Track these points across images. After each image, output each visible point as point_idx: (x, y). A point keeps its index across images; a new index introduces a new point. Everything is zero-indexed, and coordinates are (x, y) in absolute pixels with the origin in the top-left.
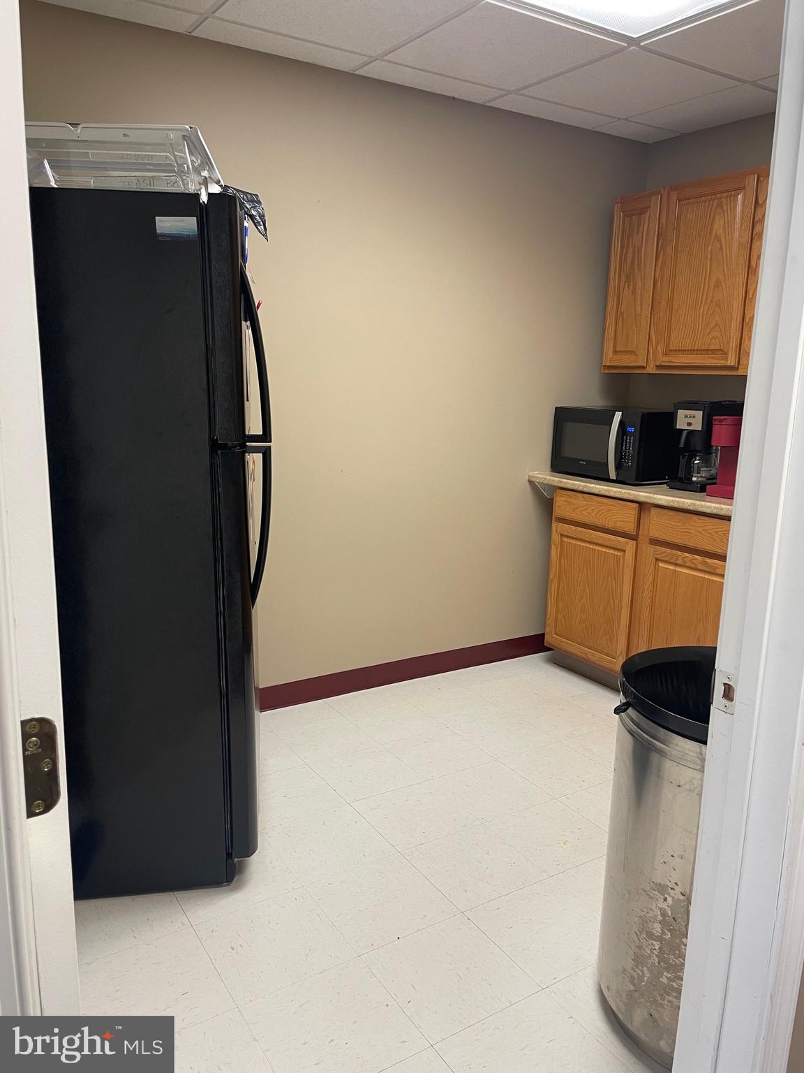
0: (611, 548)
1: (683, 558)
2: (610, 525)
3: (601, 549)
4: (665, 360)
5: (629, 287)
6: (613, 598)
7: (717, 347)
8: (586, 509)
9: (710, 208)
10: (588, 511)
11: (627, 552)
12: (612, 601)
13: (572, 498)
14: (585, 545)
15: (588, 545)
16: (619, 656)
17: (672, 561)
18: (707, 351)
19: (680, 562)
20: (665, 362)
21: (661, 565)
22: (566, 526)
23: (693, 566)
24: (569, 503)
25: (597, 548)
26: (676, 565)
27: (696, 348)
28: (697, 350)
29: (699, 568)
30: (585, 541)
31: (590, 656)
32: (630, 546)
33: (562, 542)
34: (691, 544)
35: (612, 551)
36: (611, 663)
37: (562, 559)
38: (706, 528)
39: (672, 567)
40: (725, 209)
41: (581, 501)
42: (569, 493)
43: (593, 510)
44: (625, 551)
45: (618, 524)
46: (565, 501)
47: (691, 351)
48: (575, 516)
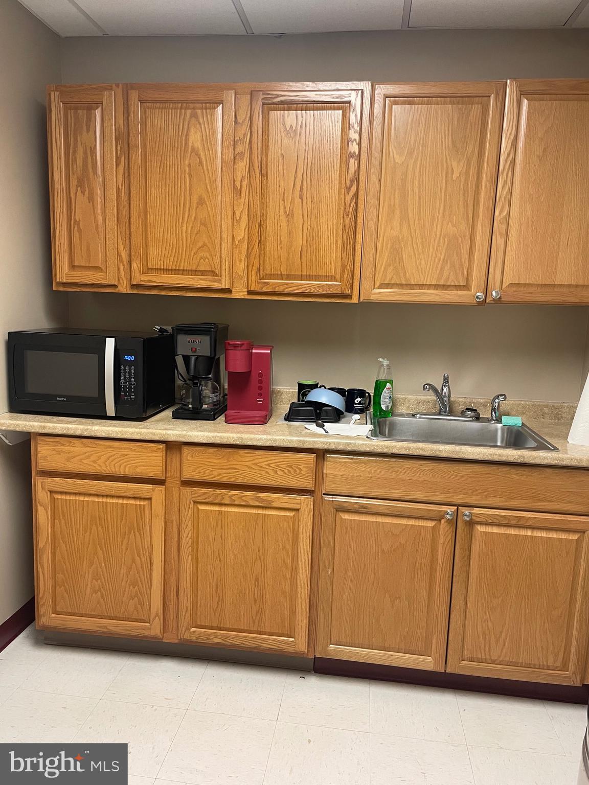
0: (129, 498)
1: (230, 497)
2: (128, 472)
3: (115, 501)
4: (145, 279)
5: (83, 192)
6: (139, 555)
7: (208, 268)
8: (89, 457)
9: (182, 117)
10: (92, 458)
11: (153, 500)
12: (137, 559)
13: (63, 445)
14: (91, 499)
15: (96, 499)
16: (154, 619)
17: (216, 501)
18: (195, 272)
19: (226, 501)
20: (144, 281)
21: (201, 507)
22: (58, 480)
23: (243, 503)
24: (59, 452)
25: (109, 500)
26: (221, 504)
27: (182, 268)
28: (183, 270)
29: (251, 504)
30: (90, 495)
31: (110, 628)
32: (157, 493)
33: (53, 500)
34: (239, 480)
35: (132, 502)
36: (144, 629)
37: (57, 521)
38: (257, 461)
39: (216, 508)
40: (201, 121)
41: (78, 447)
42: (58, 439)
43: (99, 458)
44: (150, 499)
45: (138, 470)
46: (54, 450)
47: (176, 271)
48: (72, 467)
